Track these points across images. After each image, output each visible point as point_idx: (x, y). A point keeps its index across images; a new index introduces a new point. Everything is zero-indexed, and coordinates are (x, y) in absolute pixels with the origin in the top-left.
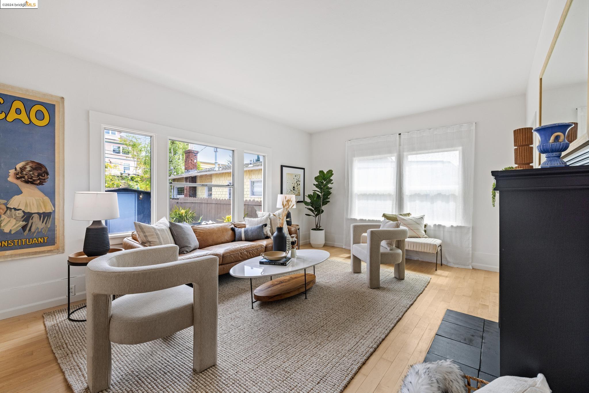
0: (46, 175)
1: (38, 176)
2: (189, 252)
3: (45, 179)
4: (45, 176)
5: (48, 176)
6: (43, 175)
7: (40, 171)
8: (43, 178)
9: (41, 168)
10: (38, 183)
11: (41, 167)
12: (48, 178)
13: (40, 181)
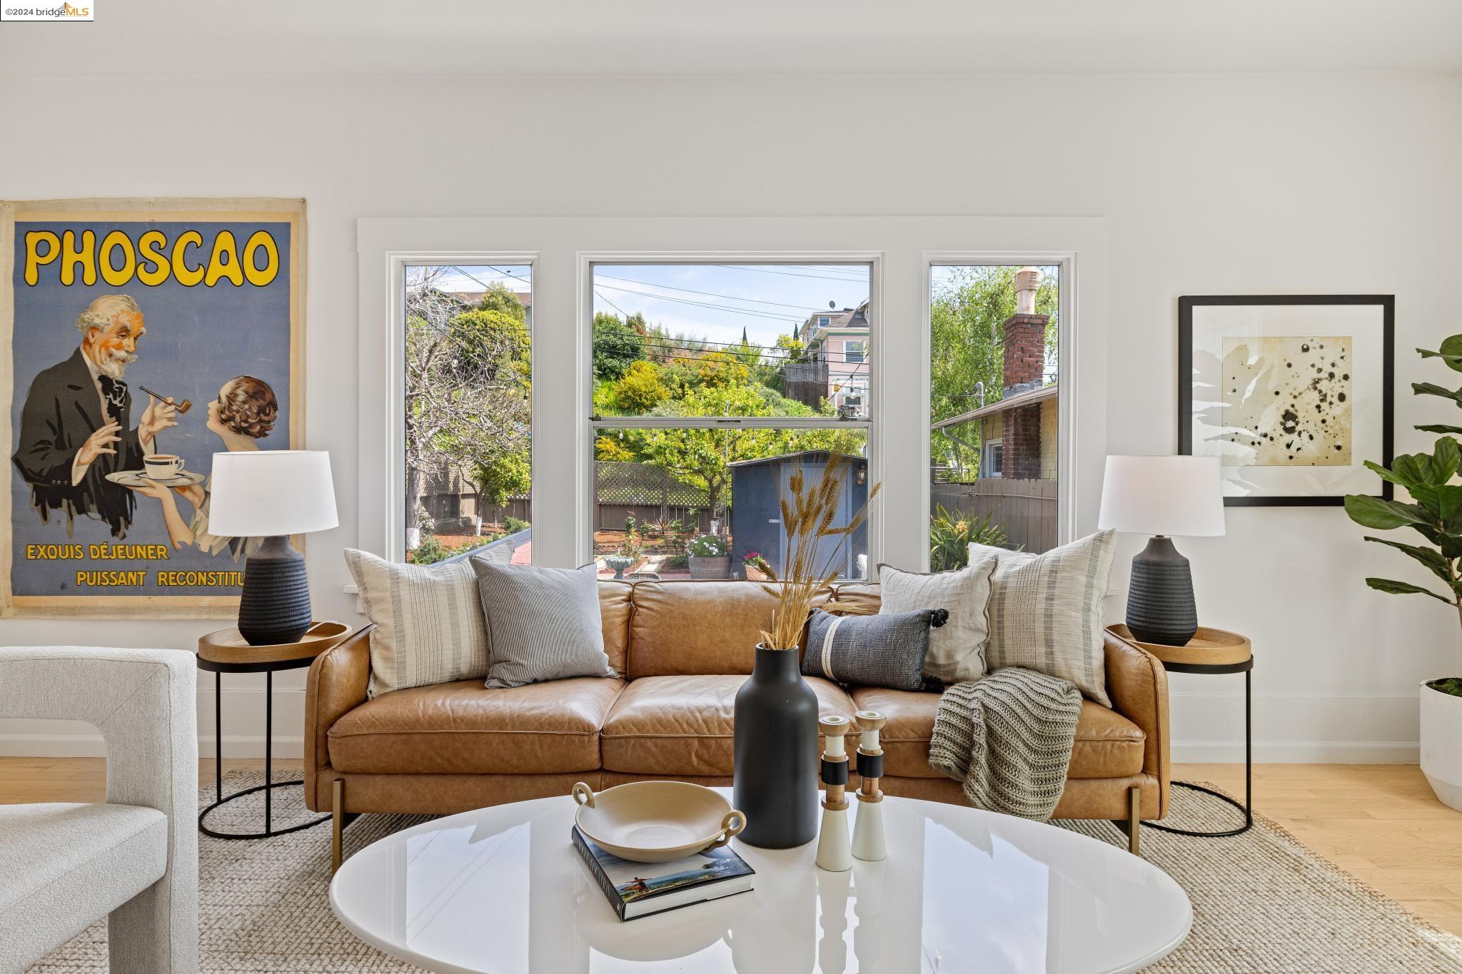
0: (272, 411)
1: (258, 414)
2: (510, 686)
3: (269, 422)
4: (271, 414)
5: (277, 412)
6: (267, 412)
7: (262, 402)
8: (266, 418)
9: (263, 393)
10: (258, 432)
11: (263, 389)
12: (275, 418)
13: (262, 427)
